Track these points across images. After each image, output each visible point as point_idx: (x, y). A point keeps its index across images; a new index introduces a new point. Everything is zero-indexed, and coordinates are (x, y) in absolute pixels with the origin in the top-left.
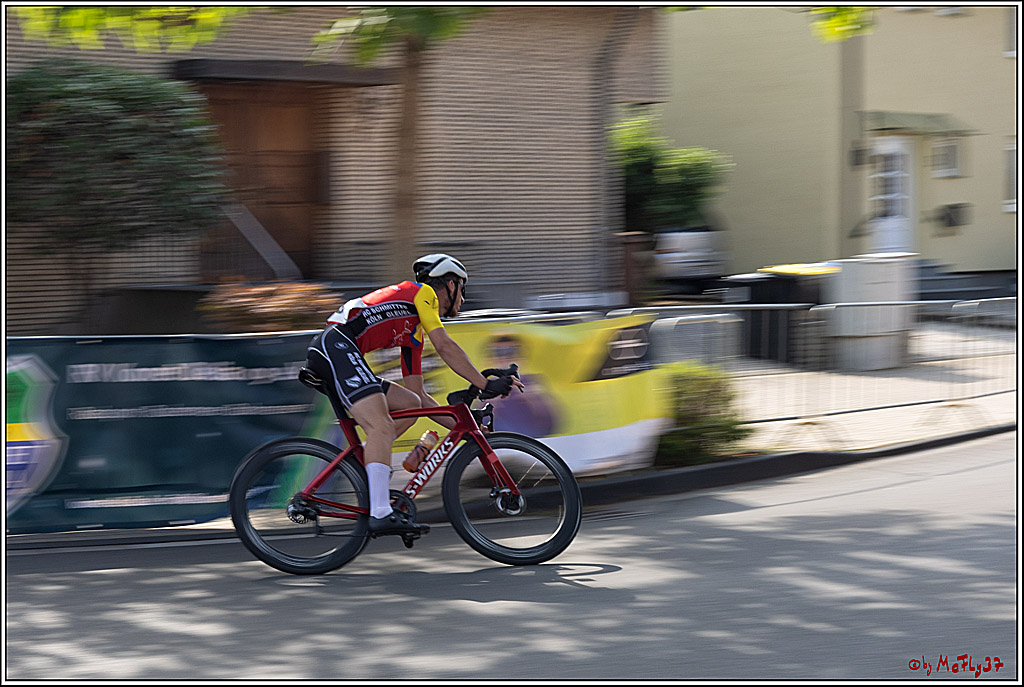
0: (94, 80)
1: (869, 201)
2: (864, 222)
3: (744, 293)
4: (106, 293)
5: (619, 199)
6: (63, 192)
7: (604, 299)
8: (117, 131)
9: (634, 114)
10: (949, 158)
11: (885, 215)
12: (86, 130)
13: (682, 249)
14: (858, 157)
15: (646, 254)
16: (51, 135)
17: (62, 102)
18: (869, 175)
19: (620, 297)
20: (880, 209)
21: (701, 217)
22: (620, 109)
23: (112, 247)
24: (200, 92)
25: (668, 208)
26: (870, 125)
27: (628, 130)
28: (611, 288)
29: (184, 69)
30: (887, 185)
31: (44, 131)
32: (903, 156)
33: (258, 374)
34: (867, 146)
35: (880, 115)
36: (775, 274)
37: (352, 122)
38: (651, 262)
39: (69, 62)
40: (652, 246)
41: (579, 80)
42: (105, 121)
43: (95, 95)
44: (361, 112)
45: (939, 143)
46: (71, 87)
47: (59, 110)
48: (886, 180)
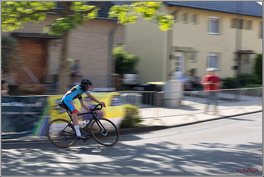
1: (173, 67)
2: (172, 72)
3: (143, 88)
5: (114, 66)
7: (111, 89)
9: (119, 46)
10: (193, 58)
11: (177, 71)
13: (129, 78)
14: (171, 57)
15: (120, 79)
18: (173, 61)
19: (114, 89)
20: (176, 69)
21: (134, 70)
22: (115, 45)
24: (17, 40)
25: (126, 68)
26: (174, 49)
27: (117, 50)
28: (112, 87)
29: (14, 35)
30: (177, 64)
32: (181, 57)
33: (29, 105)
34: (173, 54)
35: (176, 47)
36: (151, 84)
37: (52, 47)
38: (122, 81)
40: (122, 77)
41: (106, 38)
44: (55, 45)
45: (190, 54)
48: (177, 62)
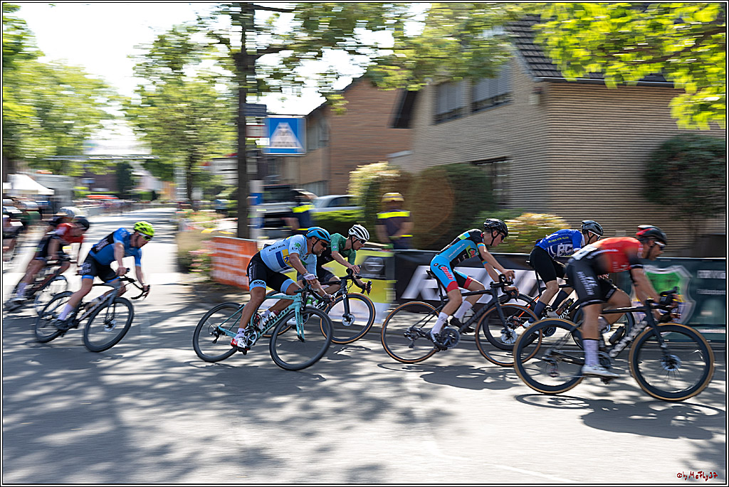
0: (702, 143)
4: (703, 236)
6: (687, 192)
8: (712, 165)
12: (697, 165)
16: (682, 167)
17: (688, 153)
23: (707, 217)
31: (678, 165)
39: (692, 135)
42: (708, 161)
43: (703, 149)
46: (692, 146)
47: (686, 156)
